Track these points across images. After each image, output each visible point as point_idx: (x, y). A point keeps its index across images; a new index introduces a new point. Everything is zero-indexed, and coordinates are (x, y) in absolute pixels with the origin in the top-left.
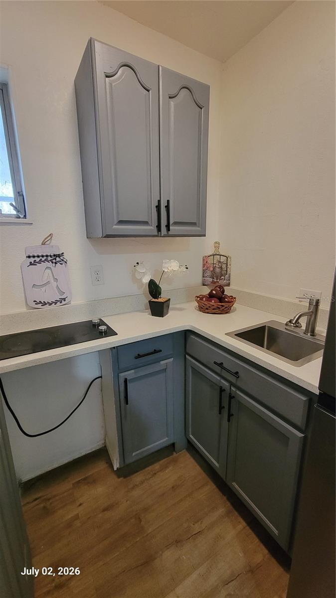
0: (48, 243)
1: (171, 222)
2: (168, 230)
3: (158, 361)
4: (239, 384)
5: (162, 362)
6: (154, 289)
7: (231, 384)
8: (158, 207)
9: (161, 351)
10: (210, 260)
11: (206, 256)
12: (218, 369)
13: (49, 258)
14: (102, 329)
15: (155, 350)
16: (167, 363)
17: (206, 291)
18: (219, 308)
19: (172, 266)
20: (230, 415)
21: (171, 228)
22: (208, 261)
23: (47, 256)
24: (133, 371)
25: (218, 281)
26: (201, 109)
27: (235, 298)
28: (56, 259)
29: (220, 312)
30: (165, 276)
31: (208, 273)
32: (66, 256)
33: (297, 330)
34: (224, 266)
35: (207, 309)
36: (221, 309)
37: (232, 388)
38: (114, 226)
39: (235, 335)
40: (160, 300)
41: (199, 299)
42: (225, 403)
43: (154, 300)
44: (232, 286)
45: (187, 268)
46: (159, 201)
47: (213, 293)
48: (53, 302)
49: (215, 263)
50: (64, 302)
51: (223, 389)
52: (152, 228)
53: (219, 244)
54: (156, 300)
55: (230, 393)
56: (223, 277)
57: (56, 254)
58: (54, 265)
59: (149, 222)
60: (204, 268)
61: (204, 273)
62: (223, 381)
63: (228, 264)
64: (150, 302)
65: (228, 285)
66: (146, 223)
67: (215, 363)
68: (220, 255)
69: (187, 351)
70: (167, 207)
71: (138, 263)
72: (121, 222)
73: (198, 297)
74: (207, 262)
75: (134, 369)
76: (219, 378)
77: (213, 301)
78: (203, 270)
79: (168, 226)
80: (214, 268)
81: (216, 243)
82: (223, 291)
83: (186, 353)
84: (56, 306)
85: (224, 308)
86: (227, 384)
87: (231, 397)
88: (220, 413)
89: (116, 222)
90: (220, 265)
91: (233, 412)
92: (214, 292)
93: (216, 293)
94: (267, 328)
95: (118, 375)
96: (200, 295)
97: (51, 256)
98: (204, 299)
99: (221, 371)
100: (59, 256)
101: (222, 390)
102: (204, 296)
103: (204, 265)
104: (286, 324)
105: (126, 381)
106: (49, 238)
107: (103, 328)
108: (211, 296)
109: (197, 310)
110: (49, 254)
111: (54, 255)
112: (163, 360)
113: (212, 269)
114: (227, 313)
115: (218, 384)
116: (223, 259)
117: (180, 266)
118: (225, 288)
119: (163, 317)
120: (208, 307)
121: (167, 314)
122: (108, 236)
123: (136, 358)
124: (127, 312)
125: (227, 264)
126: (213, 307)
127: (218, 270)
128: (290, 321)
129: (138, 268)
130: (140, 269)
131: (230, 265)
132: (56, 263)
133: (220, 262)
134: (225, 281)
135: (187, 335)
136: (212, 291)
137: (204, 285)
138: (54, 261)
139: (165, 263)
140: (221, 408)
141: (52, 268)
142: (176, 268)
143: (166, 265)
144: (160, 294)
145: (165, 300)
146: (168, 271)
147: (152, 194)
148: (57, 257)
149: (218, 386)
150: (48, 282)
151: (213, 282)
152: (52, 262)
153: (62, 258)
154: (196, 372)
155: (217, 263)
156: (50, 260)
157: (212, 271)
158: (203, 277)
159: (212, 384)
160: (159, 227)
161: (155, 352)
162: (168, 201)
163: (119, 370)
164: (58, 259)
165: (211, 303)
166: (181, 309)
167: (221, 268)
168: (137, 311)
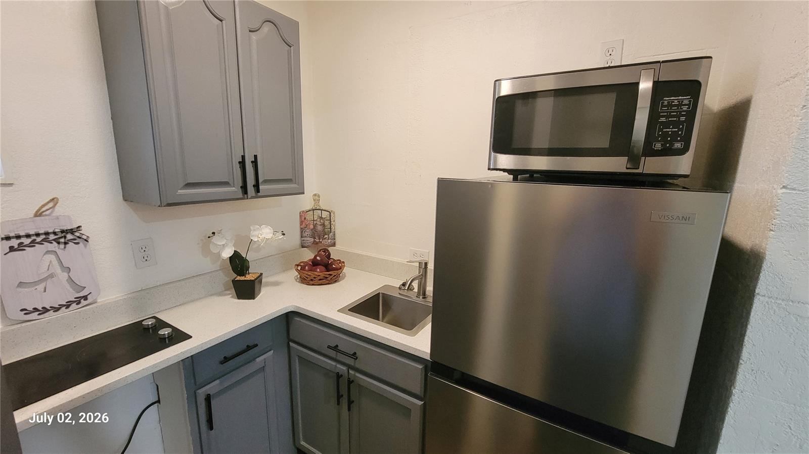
0: (48, 212)
1: (260, 180)
2: (258, 191)
3: (253, 359)
4: (357, 366)
5: (258, 360)
6: (238, 263)
7: (349, 367)
8: (242, 164)
9: (256, 345)
10: (309, 216)
11: (303, 212)
12: (332, 353)
13: (52, 237)
14: (164, 334)
15: (248, 346)
16: (265, 359)
17: (308, 255)
18: (327, 278)
19: (264, 234)
20: (350, 403)
21: (261, 187)
22: (307, 218)
23: (47, 234)
24: (217, 382)
25: (321, 240)
26: (290, 47)
27: (343, 262)
28: (65, 237)
29: (327, 282)
30: (253, 246)
31: (308, 232)
32: (84, 230)
33: (410, 293)
34: (327, 223)
35: (312, 280)
36: (329, 279)
37: (351, 372)
38: (179, 191)
39: (349, 310)
40: (249, 277)
41: (299, 268)
42: (344, 391)
43: (239, 278)
44: (338, 247)
45: (284, 234)
46: (243, 157)
47: (318, 260)
48: (61, 306)
49: (315, 219)
50: (83, 302)
51: (340, 374)
52: (236, 189)
53: (319, 196)
54: (242, 278)
55: (348, 378)
56: (326, 236)
57: (65, 228)
58: (62, 246)
59: (230, 183)
60: (302, 227)
61: (302, 232)
62: (339, 366)
63: (332, 220)
64: (234, 282)
65: (334, 245)
66: (226, 184)
67: (329, 347)
68: (322, 210)
69: (291, 337)
70: (255, 163)
71: (214, 233)
72: (189, 185)
73: (298, 265)
74: (305, 219)
75: (218, 379)
76: (334, 363)
77: (318, 270)
78: (301, 229)
79: (257, 187)
80: (315, 226)
81: (315, 195)
82: (329, 255)
83: (290, 340)
84: (67, 310)
85: (332, 276)
86: (345, 368)
87: (350, 382)
88: (338, 403)
89: (182, 184)
90: (321, 221)
91: (352, 398)
92: (318, 258)
93: (321, 260)
94: (381, 295)
95: (195, 393)
96: (301, 263)
97: (55, 233)
98: (307, 268)
99: (337, 355)
100: (72, 231)
101: (339, 376)
102: (306, 264)
103: (301, 223)
104: (400, 288)
105: (208, 399)
106: (51, 205)
107: (165, 332)
108: (315, 263)
109: (299, 282)
110: (51, 231)
111: (62, 232)
112: (259, 357)
113: (312, 227)
114: (336, 282)
115: (334, 371)
116: (325, 214)
117: (275, 232)
118: (330, 249)
119: (254, 299)
120: (312, 278)
121: (259, 293)
122: (169, 205)
123: (222, 363)
124: (197, 299)
125: (330, 220)
126: (319, 278)
127: (319, 228)
128: (404, 285)
129: (215, 239)
130: (218, 241)
131: (334, 221)
132: (66, 243)
133: (321, 218)
134: (329, 241)
135: (289, 318)
136: (315, 257)
137: (303, 247)
138: (62, 240)
139: (254, 230)
140: (339, 397)
141: (59, 252)
142: (270, 236)
143: (256, 233)
144: (248, 268)
145: (255, 276)
146: (258, 241)
147: (233, 148)
148: (67, 233)
149: (334, 372)
150: (52, 276)
151: (315, 243)
152: (59, 243)
153: (77, 234)
154: (303, 361)
155: (319, 220)
156: (54, 240)
157: (312, 230)
158: (302, 237)
159: (327, 372)
160: (244, 188)
161: (249, 348)
162: (256, 157)
163: (196, 385)
164: (69, 236)
165: (316, 273)
166: (276, 284)
167: (323, 225)
168: (212, 295)
